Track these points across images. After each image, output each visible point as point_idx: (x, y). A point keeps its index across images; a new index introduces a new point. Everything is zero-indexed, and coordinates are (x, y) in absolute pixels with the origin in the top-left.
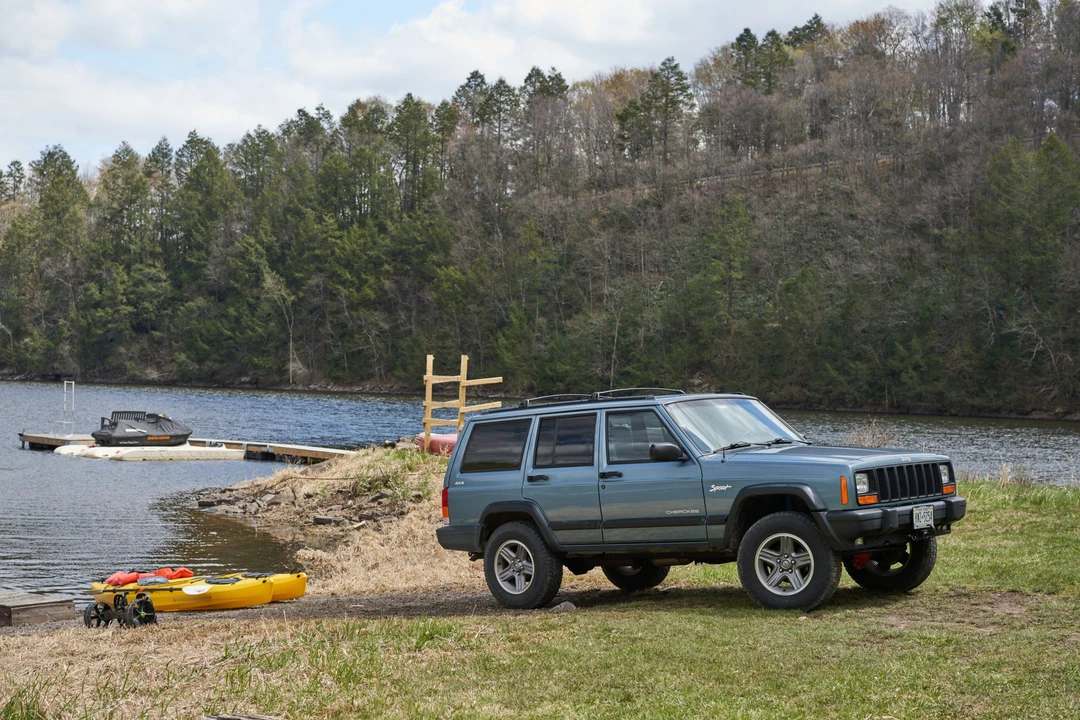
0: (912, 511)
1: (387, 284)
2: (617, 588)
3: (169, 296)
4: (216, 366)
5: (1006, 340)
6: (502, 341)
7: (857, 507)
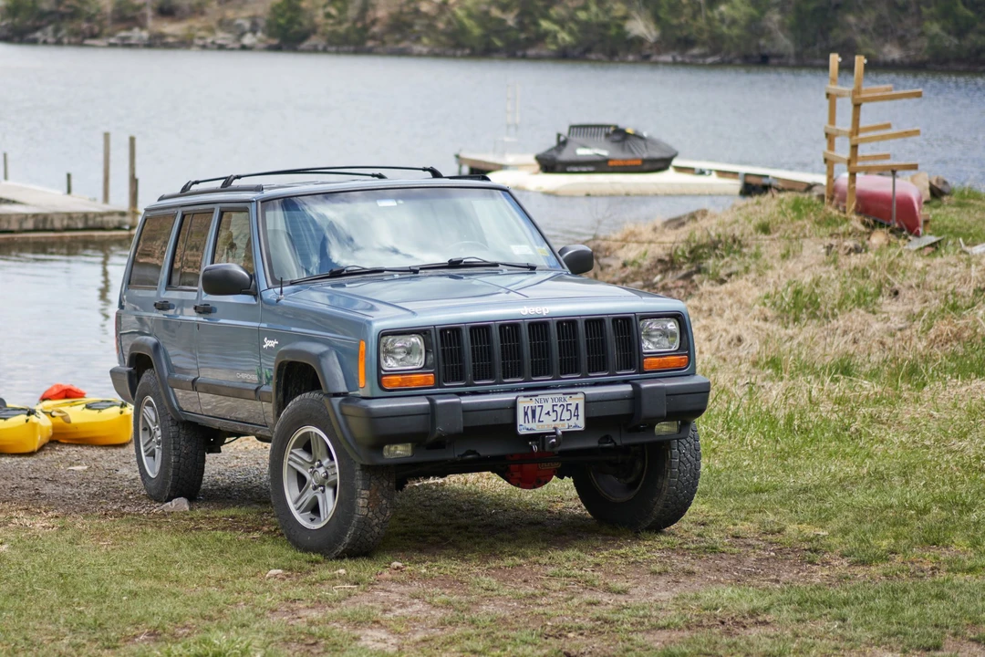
0: (513, 406)
7: (379, 393)
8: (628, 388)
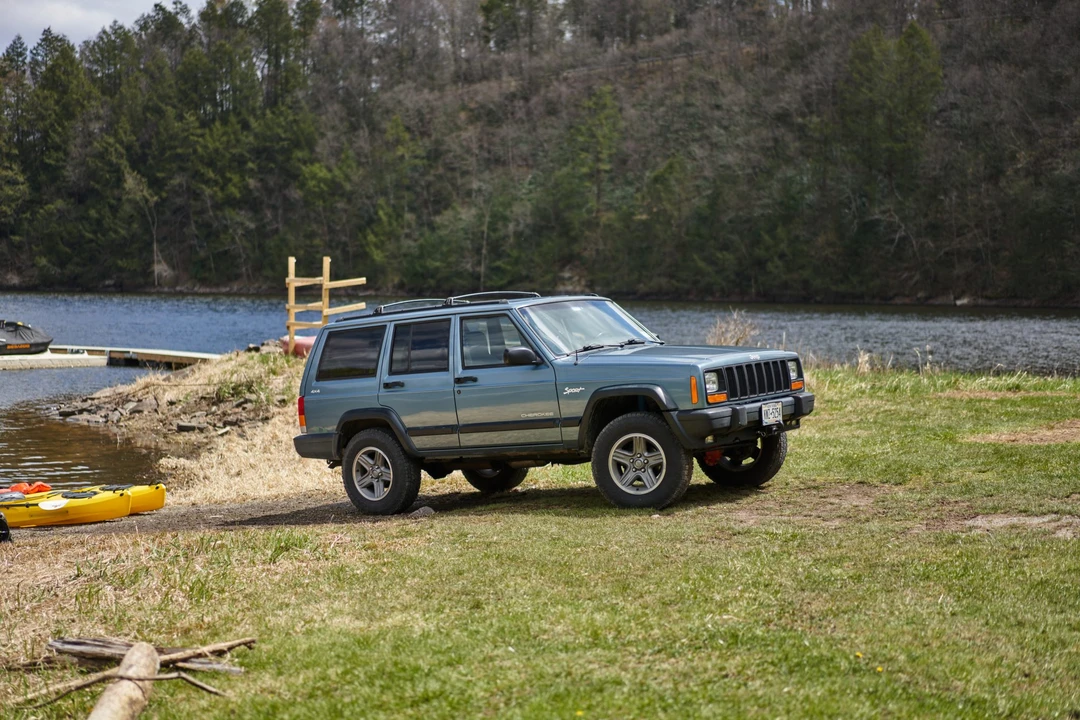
0: (760, 408)
1: (252, 183)
2: (478, 491)
3: (28, 198)
4: (78, 270)
5: (869, 227)
6: (371, 238)
7: (706, 406)
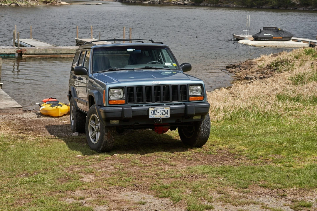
0: (148, 110)
7: (108, 105)
8: (184, 106)
